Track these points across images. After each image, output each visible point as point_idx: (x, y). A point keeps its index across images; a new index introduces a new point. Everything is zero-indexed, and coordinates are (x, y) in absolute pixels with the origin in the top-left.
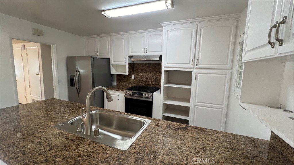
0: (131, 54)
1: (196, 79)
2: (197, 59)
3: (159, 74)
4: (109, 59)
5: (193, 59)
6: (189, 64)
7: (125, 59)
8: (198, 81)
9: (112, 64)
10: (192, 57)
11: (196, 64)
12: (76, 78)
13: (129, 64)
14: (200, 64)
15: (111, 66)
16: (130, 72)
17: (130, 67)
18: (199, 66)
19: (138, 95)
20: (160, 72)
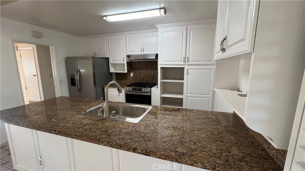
0: (129, 54)
1: (187, 74)
2: (188, 57)
3: (156, 71)
4: (108, 58)
5: (184, 57)
6: (181, 61)
7: (124, 58)
8: (189, 76)
9: (111, 63)
10: (184, 56)
11: (187, 61)
12: (77, 78)
13: (127, 62)
14: (191, 61)
15: (110, 65)
16: (129, 71)
17: (128, 66)
18: (190, 63)
19: (138, 90)
20: (157, 69)
